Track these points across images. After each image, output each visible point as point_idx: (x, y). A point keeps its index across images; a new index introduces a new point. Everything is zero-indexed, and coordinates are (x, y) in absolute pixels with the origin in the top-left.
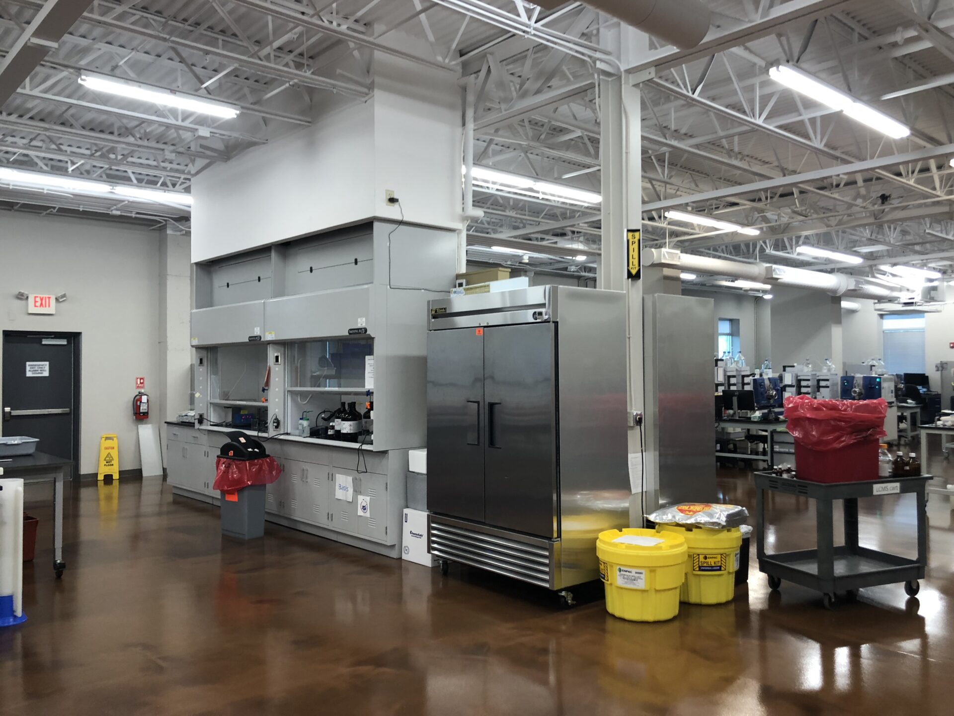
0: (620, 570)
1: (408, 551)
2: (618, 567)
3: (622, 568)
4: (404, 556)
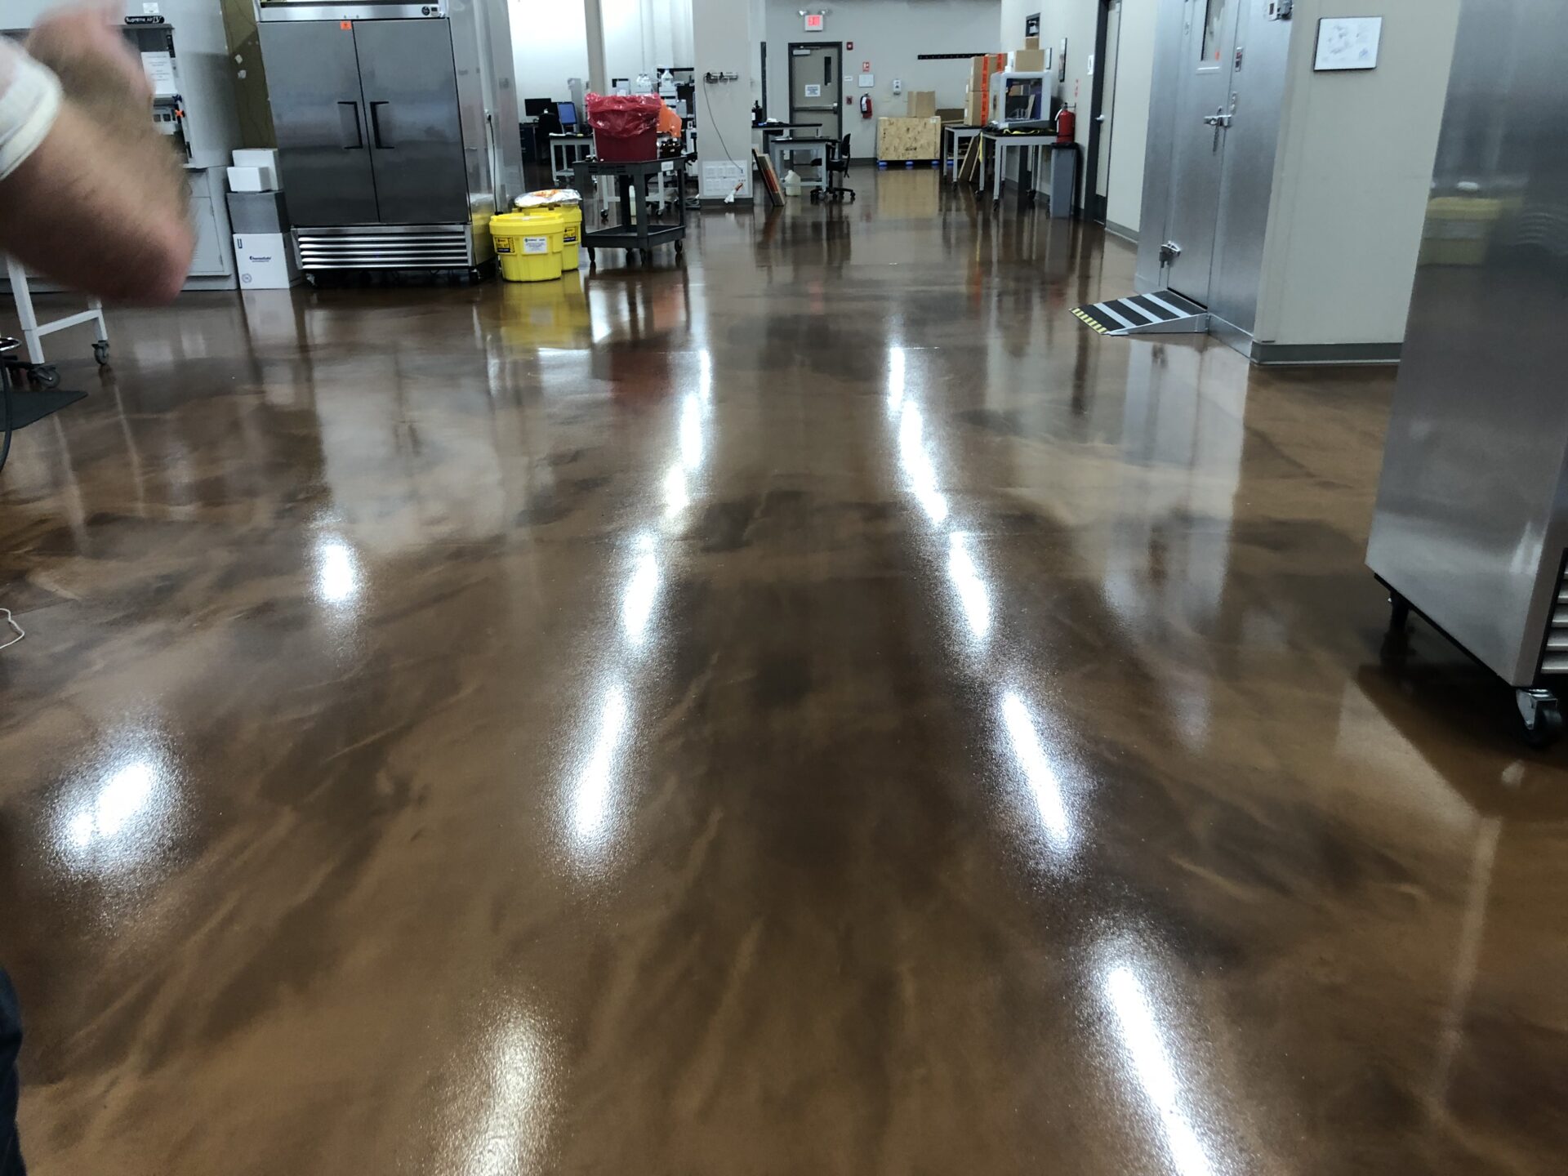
0: (526, 240)
1: (249, 278)
2: (524, 238)
3: (528, 238)
4: (243, 286)
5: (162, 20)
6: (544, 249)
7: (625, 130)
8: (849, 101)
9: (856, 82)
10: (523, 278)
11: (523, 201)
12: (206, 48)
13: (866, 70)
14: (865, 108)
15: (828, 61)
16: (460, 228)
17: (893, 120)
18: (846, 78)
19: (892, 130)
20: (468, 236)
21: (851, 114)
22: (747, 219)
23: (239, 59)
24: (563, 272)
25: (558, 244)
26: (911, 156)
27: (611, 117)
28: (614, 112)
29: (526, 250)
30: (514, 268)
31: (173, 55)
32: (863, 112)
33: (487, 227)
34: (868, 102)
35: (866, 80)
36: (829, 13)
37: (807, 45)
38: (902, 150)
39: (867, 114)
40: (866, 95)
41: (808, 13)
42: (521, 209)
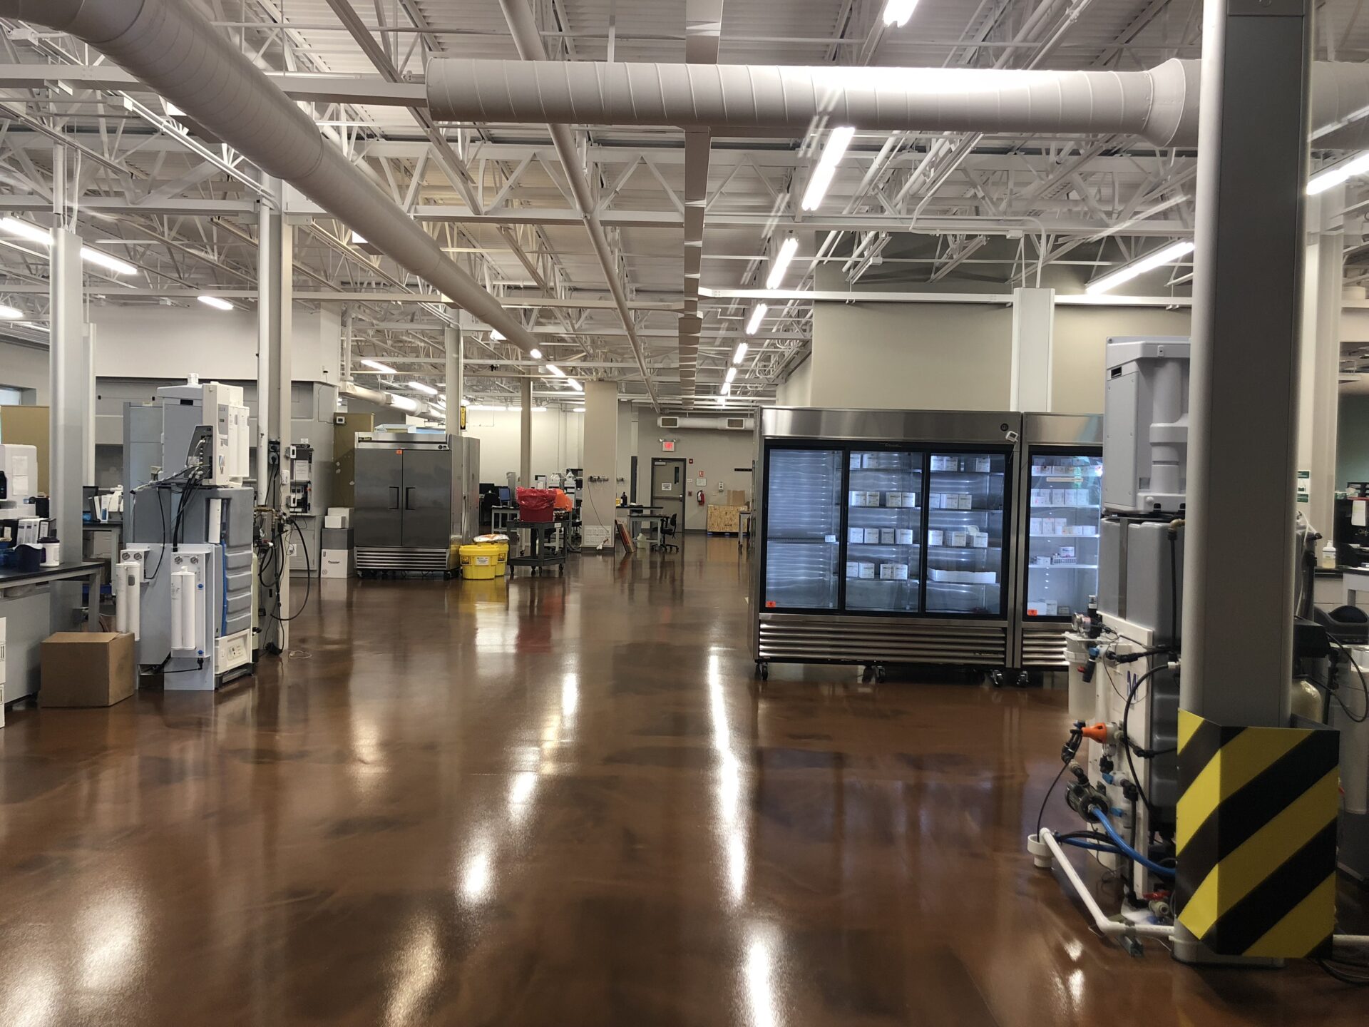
1: (326, 572)
2: (477, 558)
3: (479, 558)
4: (322, 576)
5: (309, 446)
6: (487, 563)
7: (536, 506)
8: (690, 494)
9: (694, 482)
10: (474, 578)
11: (478, 539)
12: (324, 459)
13: (702, 476)
14: (700, 498)
15: (677, 469)
16: (444, 550)
17: (717, 507)
18: (688, 480)
19: (716, 513)
20: (447, 555)
21: (691, 503)
22: (610, 559)
23: (338, 464)
24: (496, 576)
25: (495, 561)
26: (728, 530)
27: (530, 499)
28: (531, 496)
29: (478, 563)
30: (470, 572)
31: (310, 462)
32: (699, 501)
33: (458, 551)
34: (702, 495)
35: (702, 482)
36: (678, 441)
37: (663, 460)
38: (722, 525)
39: (701, 502)
40: (701, 491)
41: (665, 441)
42: (476, 543)
